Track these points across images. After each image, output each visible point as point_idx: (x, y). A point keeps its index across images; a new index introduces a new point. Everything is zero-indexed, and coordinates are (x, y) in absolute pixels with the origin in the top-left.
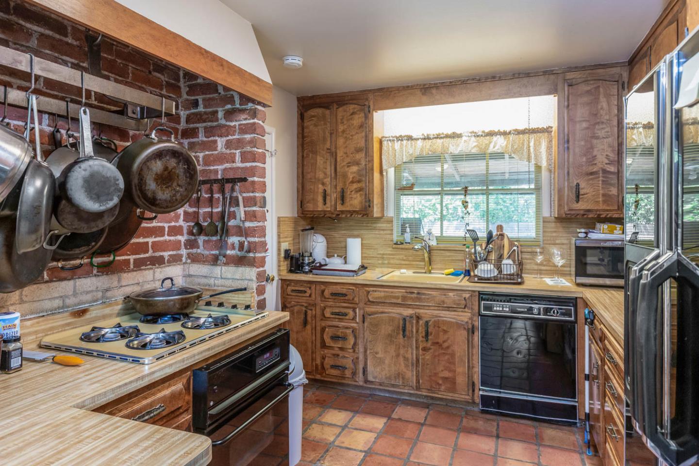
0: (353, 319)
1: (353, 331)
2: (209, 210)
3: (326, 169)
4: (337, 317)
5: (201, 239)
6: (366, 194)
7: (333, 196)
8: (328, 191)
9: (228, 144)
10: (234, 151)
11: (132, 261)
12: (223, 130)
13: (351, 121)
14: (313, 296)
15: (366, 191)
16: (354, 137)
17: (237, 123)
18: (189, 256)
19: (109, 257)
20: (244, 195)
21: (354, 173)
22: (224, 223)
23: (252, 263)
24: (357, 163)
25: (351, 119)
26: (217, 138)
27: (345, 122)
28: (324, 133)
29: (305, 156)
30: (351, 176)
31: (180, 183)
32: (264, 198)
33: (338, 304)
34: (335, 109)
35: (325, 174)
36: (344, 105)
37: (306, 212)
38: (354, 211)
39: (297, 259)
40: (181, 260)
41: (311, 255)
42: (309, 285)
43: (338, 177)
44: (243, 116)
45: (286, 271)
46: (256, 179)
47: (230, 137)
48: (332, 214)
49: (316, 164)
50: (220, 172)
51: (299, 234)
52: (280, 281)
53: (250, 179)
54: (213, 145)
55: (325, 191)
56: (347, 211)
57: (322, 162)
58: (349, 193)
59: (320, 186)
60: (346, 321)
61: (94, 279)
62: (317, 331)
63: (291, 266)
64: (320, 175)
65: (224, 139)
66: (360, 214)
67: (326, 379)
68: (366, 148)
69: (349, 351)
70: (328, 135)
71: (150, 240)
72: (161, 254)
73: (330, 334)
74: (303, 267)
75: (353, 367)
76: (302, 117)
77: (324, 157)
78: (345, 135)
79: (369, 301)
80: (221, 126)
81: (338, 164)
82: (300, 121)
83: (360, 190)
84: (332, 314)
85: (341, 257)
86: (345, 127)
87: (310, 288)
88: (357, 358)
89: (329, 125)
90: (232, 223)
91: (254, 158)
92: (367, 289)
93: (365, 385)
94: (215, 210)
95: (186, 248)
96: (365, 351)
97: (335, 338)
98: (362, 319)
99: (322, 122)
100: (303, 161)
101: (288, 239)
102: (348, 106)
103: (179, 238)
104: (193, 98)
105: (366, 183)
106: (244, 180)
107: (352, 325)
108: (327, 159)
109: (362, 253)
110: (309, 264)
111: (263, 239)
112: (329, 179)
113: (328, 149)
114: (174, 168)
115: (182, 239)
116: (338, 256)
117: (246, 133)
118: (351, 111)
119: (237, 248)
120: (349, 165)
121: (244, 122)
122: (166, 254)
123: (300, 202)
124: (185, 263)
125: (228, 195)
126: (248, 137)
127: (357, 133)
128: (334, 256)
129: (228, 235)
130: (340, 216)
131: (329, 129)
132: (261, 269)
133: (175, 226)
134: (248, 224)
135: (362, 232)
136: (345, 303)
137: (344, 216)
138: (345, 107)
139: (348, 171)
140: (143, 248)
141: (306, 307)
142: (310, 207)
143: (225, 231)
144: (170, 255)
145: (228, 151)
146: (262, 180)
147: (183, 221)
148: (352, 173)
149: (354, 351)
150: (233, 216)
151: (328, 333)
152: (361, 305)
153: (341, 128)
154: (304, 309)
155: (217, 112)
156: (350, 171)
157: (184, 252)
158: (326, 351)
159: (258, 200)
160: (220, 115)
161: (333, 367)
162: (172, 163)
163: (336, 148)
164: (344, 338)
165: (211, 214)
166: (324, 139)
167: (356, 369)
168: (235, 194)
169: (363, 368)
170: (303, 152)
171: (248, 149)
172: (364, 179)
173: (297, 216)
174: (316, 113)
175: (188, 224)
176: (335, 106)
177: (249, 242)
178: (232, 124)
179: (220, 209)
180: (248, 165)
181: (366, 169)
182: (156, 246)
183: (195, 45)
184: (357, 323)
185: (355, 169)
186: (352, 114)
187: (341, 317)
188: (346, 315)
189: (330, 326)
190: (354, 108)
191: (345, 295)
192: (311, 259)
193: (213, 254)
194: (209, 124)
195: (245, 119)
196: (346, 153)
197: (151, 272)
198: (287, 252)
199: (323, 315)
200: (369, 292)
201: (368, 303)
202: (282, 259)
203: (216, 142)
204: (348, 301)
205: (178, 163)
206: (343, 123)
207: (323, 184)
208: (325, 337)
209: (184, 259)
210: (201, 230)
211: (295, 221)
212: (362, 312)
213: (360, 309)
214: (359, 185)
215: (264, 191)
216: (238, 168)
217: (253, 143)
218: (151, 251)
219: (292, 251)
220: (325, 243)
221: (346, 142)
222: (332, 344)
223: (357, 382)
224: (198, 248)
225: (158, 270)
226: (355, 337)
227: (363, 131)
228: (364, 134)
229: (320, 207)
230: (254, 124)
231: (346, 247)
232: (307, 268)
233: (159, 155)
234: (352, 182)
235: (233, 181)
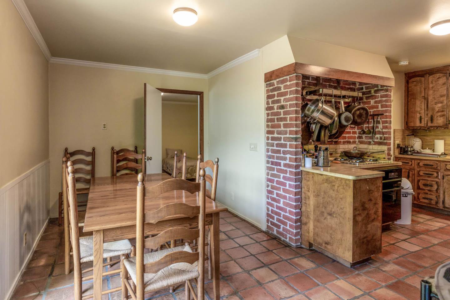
0: (437, 177)
1: (436, 183)
2: (368, 125)
3: (422, 106)
4: (426, 175)
5: (364, 136)
6: (447, 117)
7: (426, 119)
8: (423, 117)
9: (376, 102)
10: (378, 104)
11: (342, 141)
12: (374, 97)
13: (437, 82)
14: (413, 165)
15: (447, 116)
16: (439, 90)
17: (379, 95)
18: (359, 141)
19: (336, 139)
20: (382, 120)
21: (439, 107)
22: (374, 130)
23: (385, 144)
24: (442, 103)
25: (438, 81)
26: (370, 100)
27: (434, 83)
28: (421, 89)
29: (409, 100)
30: (437, 109)
31: (364, 117)
32: (391, 121)
33: (427, 170)
34: (427, 77)
35: (421, 108)
36: (433, 74)
37: (410, 127)
38: (439, 126)
39: (404, 149)
40: (356, 143)
41: (412, 147)
42: (411, 160)
43: (429, 110)
44: (382, 92)
45: (398, 154)
46: (387, 114)
47: (376, 100)
48: (425, 127)
49: (416, 104)
50: (372, 112)
51: (405, 138)
52: (395, 158)
53: (385, 114)
54: (369, 103)
55: (421, 117)
56: (434, 126)
57: (419, 103)
58: (436, 117)
59: (418, 114)
60: (432, 178)
61: (333, 145)
62: (415, 182)
63: (401, 151)
64: (418, 109)
65: (374, 100)
66: (443, 128)
67: (419, 203)
68: (447, 95)
69: (434, 192)
70: (423, 89)
71: (347, 135)
72: (350, 140)
73: (423, 183)
74: (407, 152)
75: (436, 199)
76: (407, 82)
77: (420, 101)
78: (433, 89)
79: (447, 169)
80: (372, 96)
81: (429, 103)
82: (406, 84)
83: (443, 116)
84: (424, 174)
85: (431, 149)
86: (434, 85)
87: (411, 161)
88: (439, 196)
89: (423, 84)
90: (377, 130)
91: (386, 106)
92: (446, 163)
93: (443, 209)
94: (370, 125)
95: (358, 139)
96: (444, 192)
97: (425, 185)
98: (442, 178)
99: (420, 84)
100: (408, 103)
101: (399, 139)
102: (436, 74)
103: (355, 135)
104: (361, 87)
105: (447, 112)
106: (383, 114)
107: (436, 180)
108: (422, 101)
109: (445, 148)
110: (410, 151)
111: (390, 136)
112: (423, 111)
113: (423, 96)
114: (362, 113)
115: (357, 136)
116: (429, 149)
117: (383, 98)
118: (438, 77)
119: (379, 139)
120: (436, 104)
121: (382, 94)
122: (351, 140)
123: (405, 122)
124: (358, 144)
125: (375, 120)
126: (384, 99)
127: (441, 87)
128: (426, 149)
129: (375, 134)
130: (430, 129)
131: (424, 87)
132: (389, 147)
133: (354, 131)
134: (384, 130)
135: (445, 137)
136: (431, 169)
137: (432, 128)
138: (434, 75)
139: (435, 106)
140: (345, 138)
141: (409, 170)
142: (412, 124)
143: (374, 133)
144: (353, 141)
145: (376, 105)
146: (390, 114)
147: (357, 129)
148: (437, 107)
149: (437, 192)
150: (377, 127)
151: (421, 183)
152: (442, 171)
153: (431, 86)
154: (408, 171)
155: (371, 91)
156: (437, 106)
157: (357, 140)
158: (420, 191)
159: (388, 121)
160: (373, 91)
161: (424, 198)
162: (362, 111)
163: (428, 95)
164: (431, 186)
165: (368, 127)
166: (421, 92)
167: (438, 201)
168: (378, 120)
169: (443, 201)
170: (408, 99)
171: (384, 103)
172: (445, 110)
173: (404, 129)
174: (416, 80)
175: (359, 130)
176: (428, 75)
177: (384, 137)
178: (377, 95)
179: (372, 125)
180: (384, 109)
181: (447, 105)
182: (349, 138)
183: (368, 74)
184: (439, 179)
185: (440, 105)
186: (439, 78)
187: (429, 176)
188: (432, 175)
189: (422, 180)
190: (440, 75)
191: (432, 166)
192: (412, 149)
193: (369, 141)
194: (368, 95)
195: (383, 93)
196: (434, 98)
197: (347, 145)
198: (398, 145)
199: (419, 173)
200: (447, 165)
201: (446, 170)
202: (396, 148)
203: (370, 101)
204: (434, 168)
205: (363, 111)
206: (432, 83)
207: (420, 113)
208: (420, 184)
209: (357, 143)
210: (364, 133)
211: (403, 131)
212: (442, 174)
213: (441, 173)
214: (442, 113)
215: (391, 118)
216: (380, 110)
217: (386, 101)
218: (347, 139)
219: (401, 145)
220: (421, 142)
221: (434, 93)
222: (424, 188)
223: (438, 207)
224: (363, 139)
225: (349, 145)
226: (438, 186)
227: (445, 86)
228: (446, 87)
229: (418, 124)
230: (387, 94)
231: (434, 145)
232: (409, 153)
233: (359, 109)
234: (438, 112)
235: (378, 115)
